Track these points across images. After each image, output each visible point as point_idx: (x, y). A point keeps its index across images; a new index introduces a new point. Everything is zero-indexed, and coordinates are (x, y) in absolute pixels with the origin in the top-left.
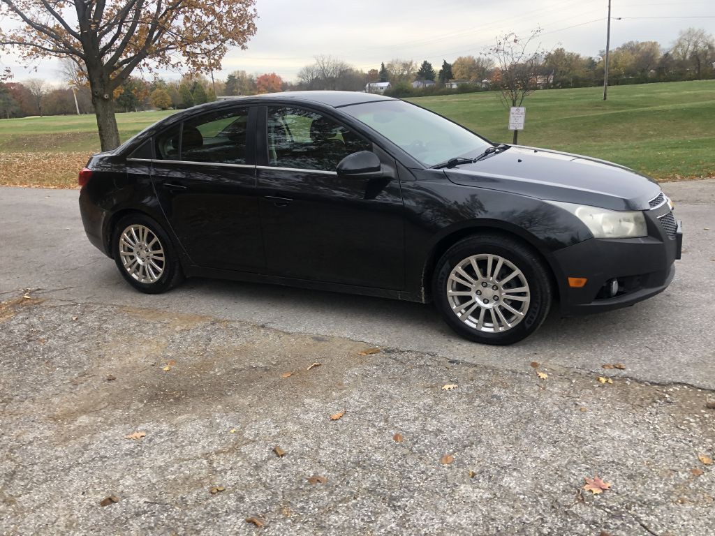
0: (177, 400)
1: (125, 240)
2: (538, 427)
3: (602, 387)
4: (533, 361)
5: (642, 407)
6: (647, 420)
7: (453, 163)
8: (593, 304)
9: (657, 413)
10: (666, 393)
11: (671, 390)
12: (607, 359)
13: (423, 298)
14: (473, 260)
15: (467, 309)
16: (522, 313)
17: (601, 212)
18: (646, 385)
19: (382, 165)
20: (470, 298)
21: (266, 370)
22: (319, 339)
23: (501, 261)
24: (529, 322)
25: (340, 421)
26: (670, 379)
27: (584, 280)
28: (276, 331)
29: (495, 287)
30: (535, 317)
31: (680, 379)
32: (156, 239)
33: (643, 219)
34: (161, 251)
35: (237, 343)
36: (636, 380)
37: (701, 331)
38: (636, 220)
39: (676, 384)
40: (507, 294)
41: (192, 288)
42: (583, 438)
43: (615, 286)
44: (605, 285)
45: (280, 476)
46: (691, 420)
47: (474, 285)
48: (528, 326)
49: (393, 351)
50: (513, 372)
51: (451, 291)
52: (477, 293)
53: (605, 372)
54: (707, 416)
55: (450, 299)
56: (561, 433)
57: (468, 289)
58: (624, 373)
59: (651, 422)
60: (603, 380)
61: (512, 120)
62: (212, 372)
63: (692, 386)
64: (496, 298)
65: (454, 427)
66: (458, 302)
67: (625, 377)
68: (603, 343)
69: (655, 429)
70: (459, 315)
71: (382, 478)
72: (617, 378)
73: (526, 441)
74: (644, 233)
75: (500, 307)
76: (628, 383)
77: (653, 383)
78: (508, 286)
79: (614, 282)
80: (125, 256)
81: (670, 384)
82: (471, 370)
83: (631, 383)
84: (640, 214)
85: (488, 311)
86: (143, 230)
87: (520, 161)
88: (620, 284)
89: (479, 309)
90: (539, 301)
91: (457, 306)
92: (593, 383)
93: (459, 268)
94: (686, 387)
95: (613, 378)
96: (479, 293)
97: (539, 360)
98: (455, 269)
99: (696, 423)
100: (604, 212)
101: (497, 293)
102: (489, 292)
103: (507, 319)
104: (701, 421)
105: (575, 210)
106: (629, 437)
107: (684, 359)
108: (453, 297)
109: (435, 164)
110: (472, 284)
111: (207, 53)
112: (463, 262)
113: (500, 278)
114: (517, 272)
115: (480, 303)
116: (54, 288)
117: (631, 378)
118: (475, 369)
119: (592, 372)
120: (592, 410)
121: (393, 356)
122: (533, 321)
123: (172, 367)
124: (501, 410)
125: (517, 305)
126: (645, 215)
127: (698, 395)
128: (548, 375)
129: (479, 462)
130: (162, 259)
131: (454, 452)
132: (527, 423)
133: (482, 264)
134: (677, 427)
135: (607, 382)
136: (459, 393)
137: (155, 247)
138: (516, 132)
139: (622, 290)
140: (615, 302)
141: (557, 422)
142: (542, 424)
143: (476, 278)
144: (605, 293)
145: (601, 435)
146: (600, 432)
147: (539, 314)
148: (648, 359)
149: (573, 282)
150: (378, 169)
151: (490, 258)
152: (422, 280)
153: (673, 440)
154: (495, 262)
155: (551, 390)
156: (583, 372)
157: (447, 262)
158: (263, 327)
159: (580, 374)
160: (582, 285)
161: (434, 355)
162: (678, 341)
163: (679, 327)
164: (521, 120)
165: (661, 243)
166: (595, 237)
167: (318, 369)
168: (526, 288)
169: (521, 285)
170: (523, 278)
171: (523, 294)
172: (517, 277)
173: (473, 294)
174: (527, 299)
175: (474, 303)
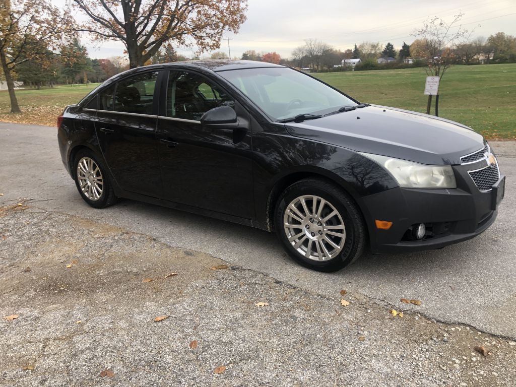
0: (60, 291)
1: (81, 168)
2: (313, 350)
3: (392, 319)
4: (344, 289)
5: (417, 342)
6: (414, 356)
7: (300, 119)
8: (399, 245)
9: (427, 350)
10: (447, 332)
11: (453, 329)
12: (409, 294)
13: (269, 227)
14: (302, 200)
15: (300, 238)
16: (339, 247)
17: (408, 165)
18: (432, 322)
19: (238, 118)
20: (300, 231)
21: (136, 275)
22: (188, 253)
23: (323, 202)
24: (345, 255)
25: (160, 324)
26: (456, 319)
27: (390, 224)
28: (162, 244)
29: (320, 223)
30: (349, 251)
31: (466, 320)
32: (98, 168)
33: (452, 173)
34: (101, 178)
35: (129, 250)
36: (425, 316)
37: (508, 276)
38: (445, 173)
39: (460, 324)
40: (329, 230)
41: (125, 205)
42: (346, 366)
43: (421, 231)
44: (411, 229)
45: (84, 365)
46: (457, 361)
47: (304, 221)
48: (344, 259)
49: (238, 268)
50: (322, 297)
51: (287, 224)
52: (306, 226)
53: (401, 306)
54: (474, 359)
55: (286, 230)
56: (330, 358)
57: (300, 223)
58: (418, 308)
59: (417, 358)
60: (395, 313)
61: (427, 87)
62: (97, 272)
63: (475, 328)
64: (320, 232)
65: (244, 341)
66: (293, 233)
67: (416, 313)
68: (413, 278)
69: (417, 366)
70: (293, 243)
71: (159, 378)
72: (409, 312)
73: (296, 361)
74: (454, 185)
75: (323, 240)
76: (417, 318)
77: (438, 321)
78: (329, 222)
79: (420, 227)
80: (82, 180)
81: (454, 324)
82: (289, 291)
83: (420, 318)
84: (449, 168)
85: (314, 243)
86: (90, 161)
87: (358, 118)
88: (428, 229)
89: (307, 240)
90: (352, 238)
91: (292, 236)
92: (385, 315)
93: (292, 205)
94: (468, 328)
95: (405, 312)
96: (308, 227)
97: (348, 289)
98: (289, 206)
99: (460, 365)
100: (413, 165)
101: (321, 228)
102: (315, 227)
103: (329, 251)
104: (466, 363)
105: (385, 161)
106: (389, 370)
107: (478, 301)
108: (289, 229)
110: (302, 219)
111: (210, 36)
112: (295, 201)
113: (323, 216)
114: (335, 212)
115: (309, 235)
116: (42, 199)
117: (421, 314)
118: (293, 291)
119: (389, 304)
120: (369, 340)
121: (235, 272)
122: (348, 255)
123: (74, 265)
124: (291, 330)
125: (337, 240)
126: (453, 168)
127: (476, 338)
128: (350, 302)
129: (245, 375)
130: (101, 183)
131: (230, 363)
132: (307, 345)
133: (309, 203)
134: (440, 367)
135: (398, 314)
136: (266, 311)
137: (98, 174)
138: (431, 96)
139: (430, 234)
140: (428, 244)
141: (333, 347)
142: (318, 348)
143: (305, 215)
144: (410, 235)
145: (364, 365)
146: (365, 362)
147: (352, 249)
148: (445, 298)
149: (380, 224)
150: (235, 121)
151: (315, 198)
152: (267, 213)
153: (429, 380)
154: (319, 202)
155: (345, 316)
156: (383, 303)
157: (284, 199)
158: (155, 240)
159: (379, 305)
160: (388, 227)
161: (266, 275)
162: (482, 284)
163: (489, 271)
164: (436, 87)
165: (469, 195)
166: (401, 186)
167: (172, 278)
168: (342, 227)
169: (339, 223)
170: (340, 217)
171: (340, 231)
172: (336, 216)
173: (303, 227)
174: (343, 236)
175: (304, 235)
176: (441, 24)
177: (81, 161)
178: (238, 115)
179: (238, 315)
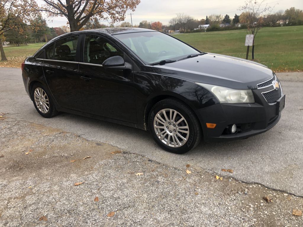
0: (21, 169)
1: (36, 94)
2: (167, 201)
3: (215, 181)
4: (189, 164)
5: (229, 195)
6: (227, 203)
7: (163, 63)
8: (221, 137)
9: (234, 200)
10: (247, 188)
11: (251, 186)
12: (227, 166)
13: (145, 128)
14: (164, 111)
15: (163, 134)
16: (186, 139)
17: (225, 90)
18: (239, 183)
19: (125, 63)
20: (163, 130)
21: (66, 158)
22: (98, 144)
23: (176, 112)
24: (189, 144)
25: (78, 187)
26: (253, 180)
27: (215, 125)
28: (84, 139)
29: (174, 125)
30: (192, 141)
31: (259, 181)
32: (46, 94)
33: (252, 94)
34: (48, 100)
35: (64, 143)
36: (235, 179)
37: (286, 154)
38: (248, 94)
39: (255, 183)
40: (180, 129)
42: (186, 210)
43: (233, 129)
44: (228, 127)
45: (31, 214)
46: (252, 206)
47: (165, 124)
48: (189, 146)
49: (127, 153)
50: (175, 169)
51: (155, 126)
52: (166, 127)
53: (222, 173)
54: (262, 204)
55: (155, 130)
56: (177, 206)
57: (163, 125)
58: (231, 174)
59: (228, 204)
60: (218, 177)
61: (247, 41)
62: (44, 157)
63: (264, 185)
64: (175, 130)
65: (127, 196)
66: (159, 131)
67: (230, 177)
68: (230, 156)
69: (228, 209)
70: (160, 137)
71: (75, 221)
72: (226, 177)
73: (156, 208)
74: (253, 101)
75: (176, 135)
76: (230, 180)
77: (243, 182)
78: (180, 125)
79: (233, 127)
80: (37, 101)
81: (252, 183)
82: (156, 165)
83: (232, 180)
84: (250, 91)
85: (171, 137)
86: (41, 90)
87: (198, 62)
88: (238, 127)
89: (167, 135)
90: (193, 134)
91: (159, 133)
92: (212, 179)
93: (158, 115)
94: (260, 186)
95: (224, 177)
96: (168, 127)
97: (191, 163)
98: (156, 115)
99: (253, 208)
100: (228, 90)
101: (175, 128)
102: (172, 127)
103: (180, 141)
104: (257, 207)
105: (212, 87)
106: (211, 212)
107: (267, 169)
108: (157, 129)
109: (152, 62)
111: (118, 13)
112: (160, 112)
113: (176, 121)
114: (183, 118)
115: (168, 132)
116: (14, 113)
117: (233, 178)
118: (158, 165)
119: (215, 172)
120: (201, 194)
121: (125, 155)
122: (191, 143)
123: (30, 153)
124: (155, 189)
125: (184, 135)
126: (252, 91)
127: (264, 191)
128: (192, 172)
129: (125, 217)
130: (48, 103)
131: (118, 210)
132: (164, 198)
133: (168, 113)
134: (241, 209)
135: (219, 178)
136: (142, 178)
137: (46, 98)
138: (248, 47)
139: (240, 130)
140: (238, 137)
141: (179, 199)
142: (170, 200)
143: (166, 121)
144: (227, 131)
145: (197, 210)
146: (197, 207)
147: (193, 140)
148: (248, 168)
149: (209, 125)
150: (123, 65)
151: (171, 110)
152: (144, 119)
153: (234, 217)
154: (173, 113)
155: (188, 180)
156: (211, 172)
157: (153, 112)
158: (79, 136)
159: (208, 173)
160: (214, 127)
161: (143, 156)
162: (270, 159)
163: (275, 151)
164: (251, 41)
165: (261, 106)
166: (221, 103)
167: (88, 159)
168: (187, 127)
169: (185, 125)
170: (186, 121)
171: (186, 130)
172: (183, 121)
173: (165, 128)
174: (188, 132)
175: (166, 132)
176: (255, 3)
177: (36, 90)
178: (125, 61)
179: (125, 181)
